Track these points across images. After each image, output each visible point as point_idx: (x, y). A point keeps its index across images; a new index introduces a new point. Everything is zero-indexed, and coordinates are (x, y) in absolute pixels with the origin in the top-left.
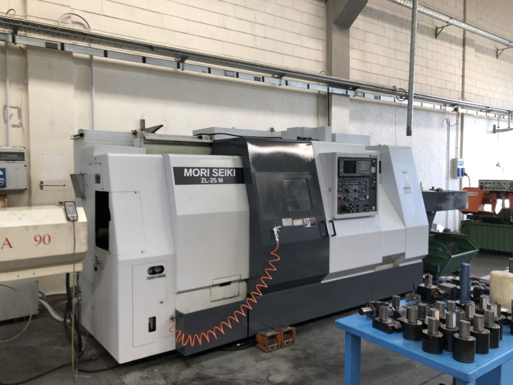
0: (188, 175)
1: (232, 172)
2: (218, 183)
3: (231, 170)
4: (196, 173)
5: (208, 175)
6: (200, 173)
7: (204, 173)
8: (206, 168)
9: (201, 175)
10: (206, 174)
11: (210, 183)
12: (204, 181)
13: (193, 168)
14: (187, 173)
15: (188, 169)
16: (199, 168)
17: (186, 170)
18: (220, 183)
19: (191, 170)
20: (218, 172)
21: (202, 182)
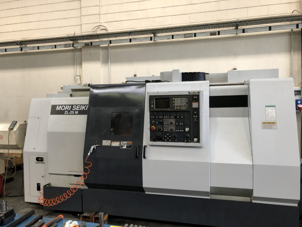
0: (58, 109)
1: (85, 108)
2: (74, 114)
3: (86, 106)
4: (63, 108)
5: (70, 109)
6: (66, 108)
7: (68, 108)
8: (69, 105)
9: (66, 109)
10: (69, 109)
11: (69, 114)
12: (66, 113)
13: (62, 105)
14: (58, 108)
15: (59, 106)
16: (65, 105)
17: (58, 106)
18: (76, 114)
19: (60, 106)
20: (76, 107)
21: (65, 113)
